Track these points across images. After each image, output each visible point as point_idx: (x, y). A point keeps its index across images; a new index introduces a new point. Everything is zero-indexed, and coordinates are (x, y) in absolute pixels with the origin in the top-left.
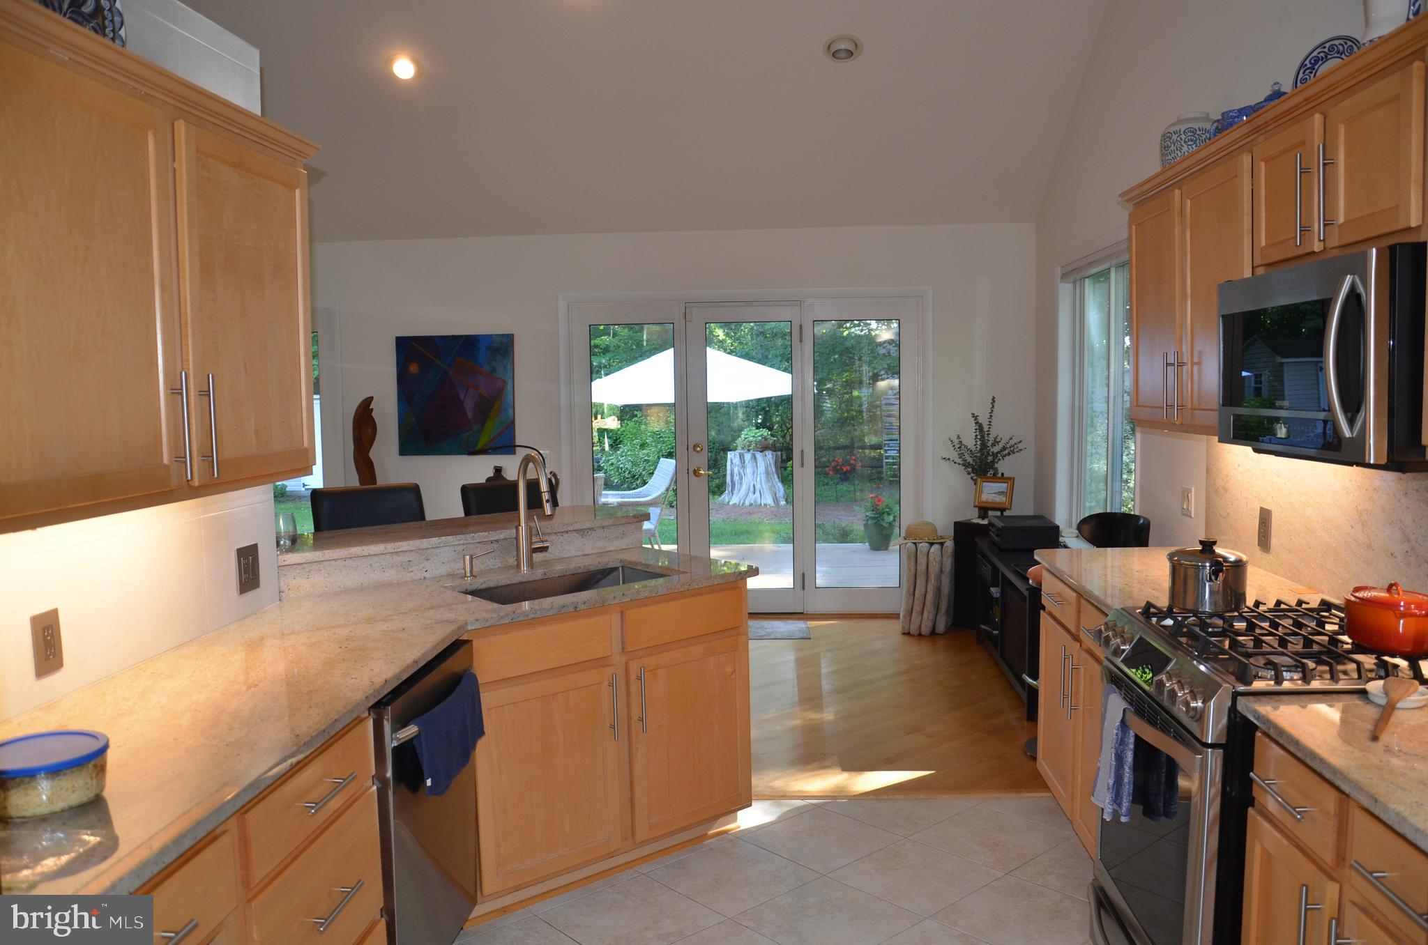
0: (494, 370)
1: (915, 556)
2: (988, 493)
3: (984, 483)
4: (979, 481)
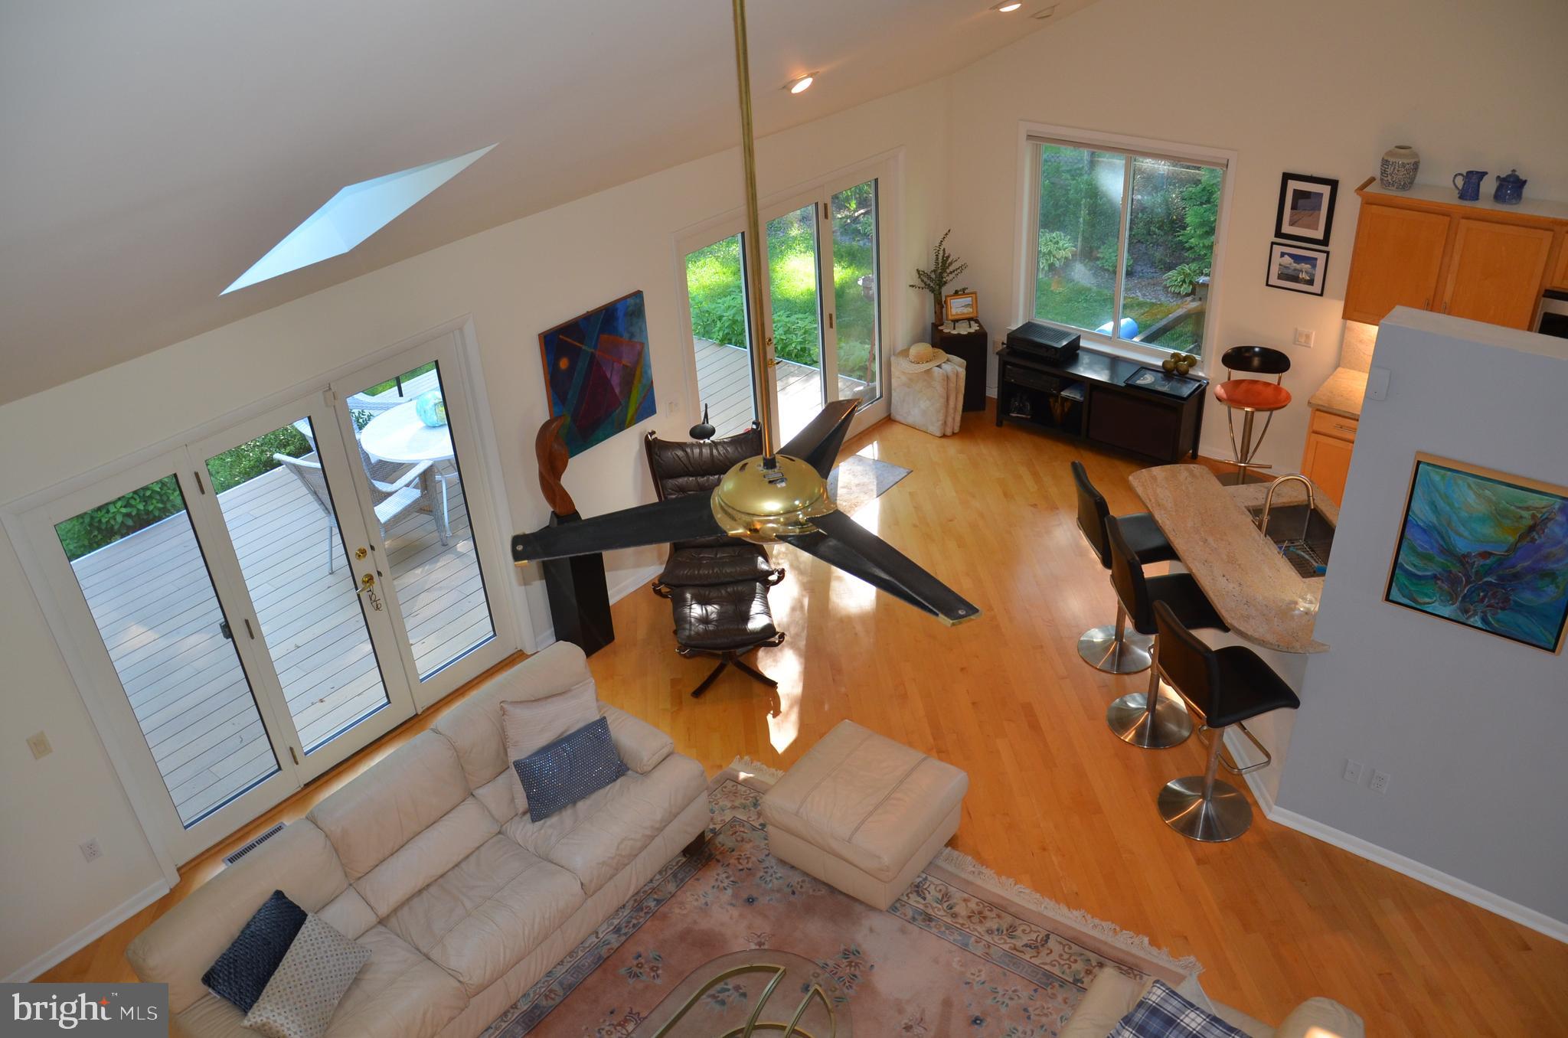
0: (632, 335)
1: (948, 378)
2: (957, 307)
3: (952, 301)
4: (949, 300)
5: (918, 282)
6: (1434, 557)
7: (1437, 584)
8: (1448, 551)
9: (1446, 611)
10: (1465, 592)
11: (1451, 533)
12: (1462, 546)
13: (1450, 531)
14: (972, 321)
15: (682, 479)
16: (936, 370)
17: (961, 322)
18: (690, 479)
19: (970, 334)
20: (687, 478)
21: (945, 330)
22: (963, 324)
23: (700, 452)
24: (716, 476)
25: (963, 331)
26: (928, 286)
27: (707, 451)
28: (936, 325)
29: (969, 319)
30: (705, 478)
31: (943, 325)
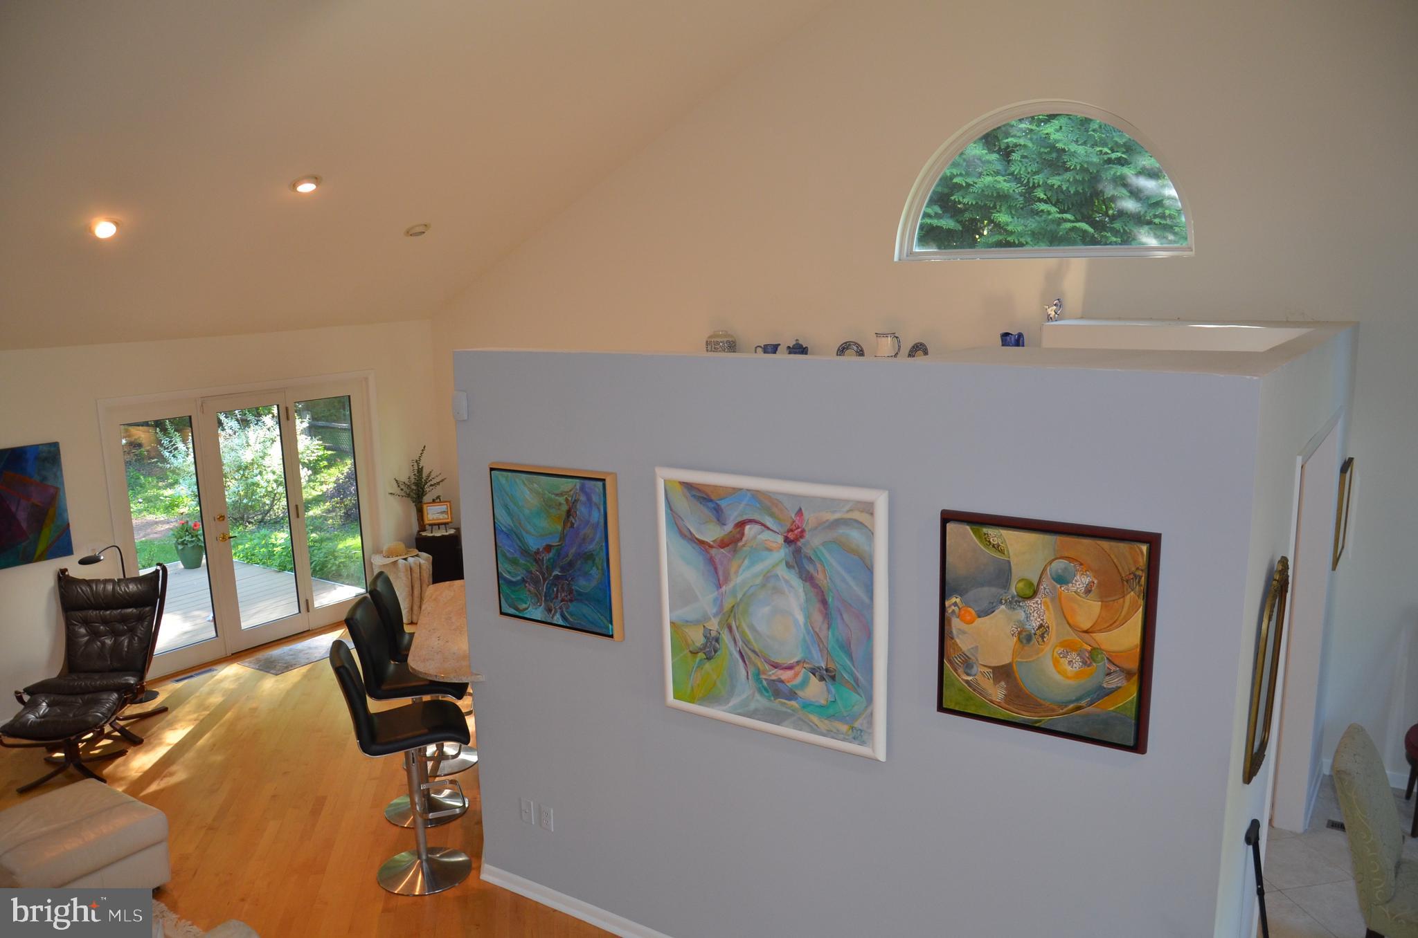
0: (44, 478)
1: (411, 569)
2: (433, 513)
3: (429, 508)
4: (425, 506)
5: (397, 490)
6: (519, 561)
7: (526, 587)
8: (525, 552)
9: (538, 613)
10: (545, 590)
11: (524, 534)
12: (534, 544)
13: (522, 531)
14: (447, 526)
15: (86, 611)
16: (401, 562)
17: (437, 527)
18: (94, 613)
19: (443, 536)
20: (90, 612)
21: (424, 534)
22: (439, 528)
23: (104, 588)
24: (120, 610)
25: (438, 533)
26: (408, 495)
27: (110, 587)
28: (419, 532)
29: (445, 524)
30: (108, 612)
31: (424, 530)
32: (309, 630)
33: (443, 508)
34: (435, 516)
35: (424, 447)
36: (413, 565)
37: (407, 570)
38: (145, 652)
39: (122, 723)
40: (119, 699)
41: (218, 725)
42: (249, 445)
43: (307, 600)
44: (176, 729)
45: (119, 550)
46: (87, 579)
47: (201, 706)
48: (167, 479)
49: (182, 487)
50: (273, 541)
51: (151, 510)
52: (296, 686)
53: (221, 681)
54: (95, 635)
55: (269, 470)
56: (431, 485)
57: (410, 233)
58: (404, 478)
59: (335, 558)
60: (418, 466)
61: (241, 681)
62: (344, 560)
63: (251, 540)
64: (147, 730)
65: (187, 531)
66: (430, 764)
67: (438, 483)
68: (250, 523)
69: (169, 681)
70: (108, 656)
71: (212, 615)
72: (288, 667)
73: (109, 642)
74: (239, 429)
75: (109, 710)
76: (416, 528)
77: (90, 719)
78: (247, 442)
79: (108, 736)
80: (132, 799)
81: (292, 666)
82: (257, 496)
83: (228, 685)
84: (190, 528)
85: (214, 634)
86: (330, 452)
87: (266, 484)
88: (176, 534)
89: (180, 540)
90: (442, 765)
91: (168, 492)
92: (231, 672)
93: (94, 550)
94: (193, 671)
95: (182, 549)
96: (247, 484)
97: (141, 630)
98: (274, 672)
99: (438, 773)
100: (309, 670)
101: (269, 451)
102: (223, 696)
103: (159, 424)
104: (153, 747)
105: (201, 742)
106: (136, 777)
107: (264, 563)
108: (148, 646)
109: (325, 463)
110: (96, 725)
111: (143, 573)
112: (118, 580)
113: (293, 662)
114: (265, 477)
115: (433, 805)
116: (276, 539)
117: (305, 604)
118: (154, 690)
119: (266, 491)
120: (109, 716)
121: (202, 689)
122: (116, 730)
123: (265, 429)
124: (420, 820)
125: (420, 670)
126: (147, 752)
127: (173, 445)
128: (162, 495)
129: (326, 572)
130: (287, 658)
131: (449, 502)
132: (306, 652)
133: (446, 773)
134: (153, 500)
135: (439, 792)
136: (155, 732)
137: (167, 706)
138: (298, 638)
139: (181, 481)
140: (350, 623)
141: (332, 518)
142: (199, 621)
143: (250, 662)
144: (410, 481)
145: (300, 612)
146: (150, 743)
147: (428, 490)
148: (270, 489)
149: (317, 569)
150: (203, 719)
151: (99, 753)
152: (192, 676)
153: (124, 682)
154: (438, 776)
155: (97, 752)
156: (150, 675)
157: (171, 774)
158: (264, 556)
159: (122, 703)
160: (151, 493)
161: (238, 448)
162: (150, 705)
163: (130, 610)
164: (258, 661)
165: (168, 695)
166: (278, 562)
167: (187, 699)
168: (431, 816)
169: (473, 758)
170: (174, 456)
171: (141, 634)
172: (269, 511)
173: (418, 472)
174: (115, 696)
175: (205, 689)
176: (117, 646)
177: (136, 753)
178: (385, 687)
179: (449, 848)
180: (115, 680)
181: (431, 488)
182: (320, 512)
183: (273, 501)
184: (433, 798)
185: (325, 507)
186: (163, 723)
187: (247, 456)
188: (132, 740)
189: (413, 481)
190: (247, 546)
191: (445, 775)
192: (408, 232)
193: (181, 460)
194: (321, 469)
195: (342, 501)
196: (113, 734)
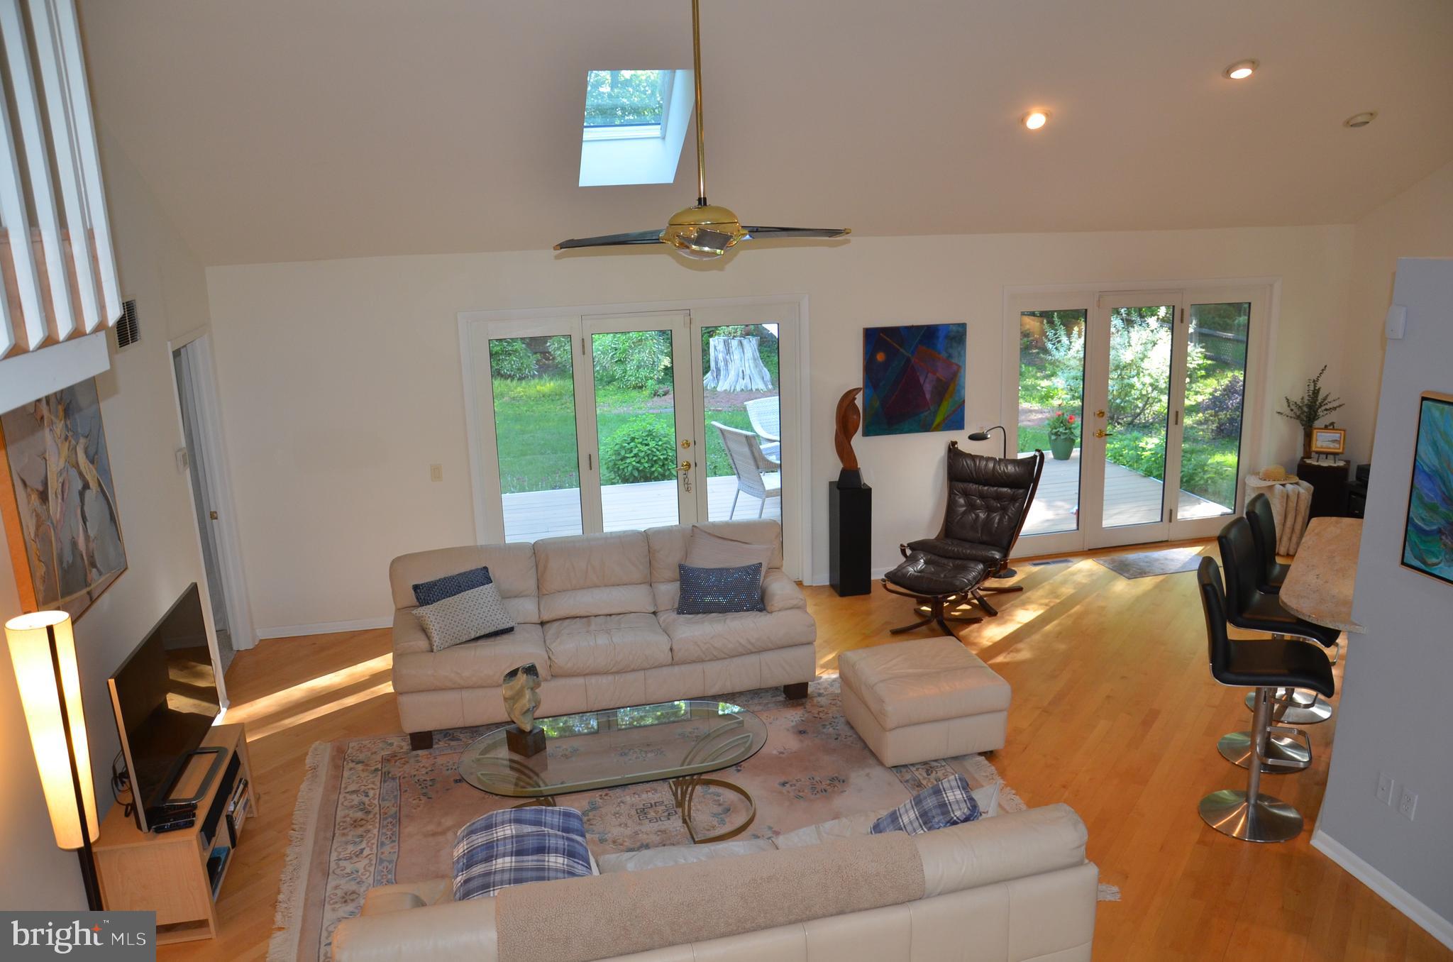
0: (950, 356)
1: (1288, 496)
2: (1323, 440)
3: (1319, 434)
4: (1315, 431)
5: (1287, 411)
6: (1438, 507)
7: (1442, 539)
8: (1449, 499)
9: (1451, 572)
11: (1451, 477)
13: (1449, 473)
14: (1337, 456)
15: (968, 484)
16: (1278, 487)
17: (1324, 456)
18: (974, 486)
19: (1330, 467)
20: (971, 485)
21: (1308, 461)
22: (1327, 458)
23: (986, 465)
24: (995, 488)
25: (1325, 463)
26: (1298, 417)
27: (991, 465)
28: (1303, 458)
29: (1335, 454)
30: (986, 488)
31: (1309, 457)
32: (1167, 541)
33: (1336, 436)
34: (1325, 444)
35: (1326, 366)
36: (1291, 493)
37: (1283, 497)
38: (1012, 531)
39: (982, 593)
40: (984, 570)
41: (1066, 614)
42: (1130, 346)
43: (1171, 510)
44: (1027, 609)
45: (1004, 430)
46: (973, 454)
47: (1053, 593)
48: (1046, 371)
49: (1058, 379)
50: (1142, 445)
51: (1028, 398)
52: (1146, 594)
53: (1073, 574)
54: (972, 507)
55: (1146, 372)
56: (1326, 410)
57: (1352, 124)
58: (1296, 397)
59: (1205, 472)
60: (1315, 386)
61: (1094, 578)
62: (1214, 475)
63: (1121, 440)
64: (1002, 605)
65: (1062, 422)
66: (1276, 707)
67: (1335, 408)
68: (1119, 423)
69: (1027, 563)
70: (980, 529)
71: (1077, 508)
72: (1142, 573)
73: (982, 515)
74: (1123, 328)
75: (974, 578)
76: (1300, 453)
77: (958, 583)
78: (1129, 342)
79: (968, 603)
80: (983, 664)
81: (1145, 573)
82: (1131, 398)
83: (1080, 578)
84: (1066, 420)
85: (1074, 526)
86: (1209, 362)
87: (1141, 387)
88: (1051, 424)
89: (1054, 431)
90: (1288, 711)
91: (1045, 383)
92: (1085, 567)
93: (982, 428)
94: (1049, 558)
95: (1056, 439)
96: (1122, 384)
97: (1012, 510)
98: (1126, 575)
99: (1282, 719)
100: (1161, 581)
101: (1149, 354)
102: (1075, 588)
103: (1046, 316)
104: (1004, 622)
105: (1048, 628)
106: (986, 646)
107: (1130, 466)
108: (1016, 526)
109: (1203, 372)
110: (961, 590)
111: (1021, 456)
112: (999, 459)
113: (1147, 570)
114: (1142, 379)
115: (1271, 750)
116: (1147, 443)
117: (1168, 514)
118: (1013, 569)
119: (1141, 394)
120: (974, 583)
121: (1056, 577)
122: (975, 598)
123: (1148, 330)
124: (1256, 762)
125: (1292, 606)
126: (1000, 624)
127: (1057, 338)
128: (1039, 385)
129: (1194, 485)
130: (1141, 564)
131: (1344, 431)
132: (1162, 562)
133: (1290, 720)
134: (1030, 389)
135: (1280, 738)
136: (1007, 609)
137: (1023, 586)
138: (1156, 547)
139: (1060, 373)
140: (1222, 541)
141: (1203, 430)
142: (1061, 512)
143: (1105, 561)
144: (1303, 402)
145: (1162, 520)
146: (1002, 617)
147: (1321, 414)
148: (1144, 392)
149: (1184, 480)
150: (1054, 606)
151: (959, 615)
152: (1048, 563)
153: (990, 555)
154: (1282, 722)
155: (957, 614)
156: (1014, 553)
157: (1018, 651)
158: (1132, 458)
159: (986, 575)
160: (1029, 382)
161: (1119, 347)
162: (1007, 582)
163: (1005, 489)
164: (1113, 561)
165: (1024, 576)
166: (1145, 466)
167: (1041, 583)
168: (1270, 761)
169: (1324, 714)
170: (1056, 349)
171: (1012, 514)
172: (1139, 414)
173: (1314, 393)
174: (981, 567)
175: (1059, 578)
176: (988, 520)
177: (989, 623)
178: (1246, 615)
179: (1280, 801)
180: (983, 553)
181: (1326, 412)
182: (1191, 423)
183: (1146, 404)
184: (1273, 743)
185: (1197, 418)
186: (1016, 602)
187: (1127, 356)
188: (987, 611)
189: (1306, 402)
190: (1117, 446)
191: (1289, 723)
192: (1348, 123)
193: (1062, 353)
194: (1197, 378)
195: (1216, 415)
196: (973, 601)
